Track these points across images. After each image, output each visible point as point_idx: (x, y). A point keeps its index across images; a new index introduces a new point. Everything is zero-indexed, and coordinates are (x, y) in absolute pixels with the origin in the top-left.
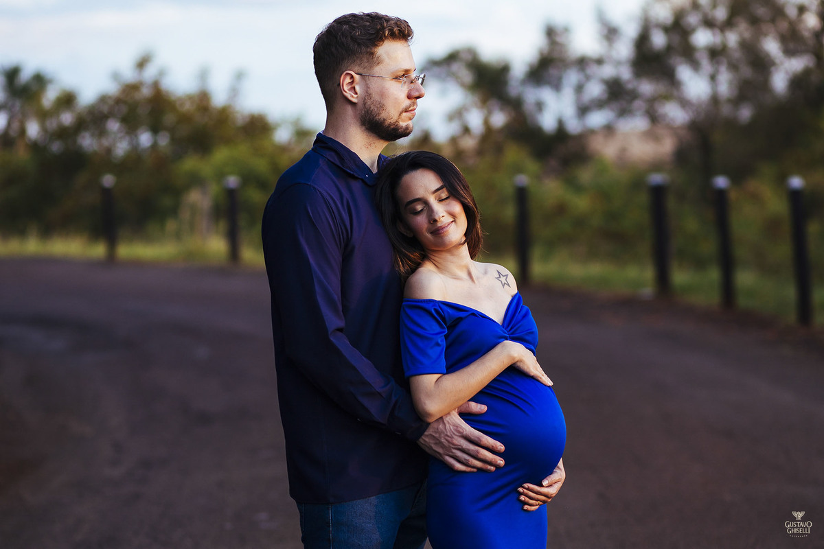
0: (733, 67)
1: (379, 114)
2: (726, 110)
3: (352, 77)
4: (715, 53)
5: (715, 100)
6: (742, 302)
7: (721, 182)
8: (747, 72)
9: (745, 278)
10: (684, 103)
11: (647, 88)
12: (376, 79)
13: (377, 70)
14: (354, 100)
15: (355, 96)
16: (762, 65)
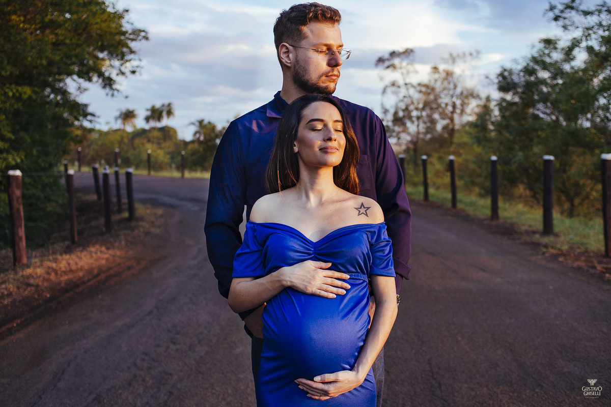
0: (425, 123)
1: (303, 76)
2: (421, 136)
3: (287, 48)
4: (418, 118)
5: (418, 133)
6: (431, 199)
7: (424, 157)
8: (429, 124)
9: (431, 191)
10: (409, 134)
11: (397, 129)
12: (302, 49)
13: (304, 43)
14: (289, 65)
15: (289, 62)
16: (433, 122)
